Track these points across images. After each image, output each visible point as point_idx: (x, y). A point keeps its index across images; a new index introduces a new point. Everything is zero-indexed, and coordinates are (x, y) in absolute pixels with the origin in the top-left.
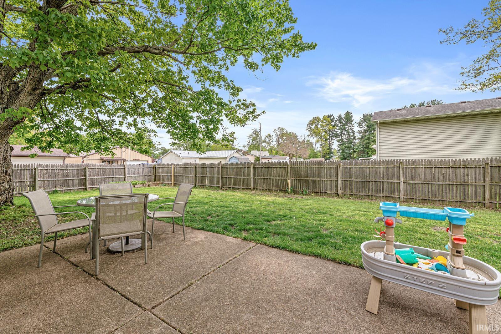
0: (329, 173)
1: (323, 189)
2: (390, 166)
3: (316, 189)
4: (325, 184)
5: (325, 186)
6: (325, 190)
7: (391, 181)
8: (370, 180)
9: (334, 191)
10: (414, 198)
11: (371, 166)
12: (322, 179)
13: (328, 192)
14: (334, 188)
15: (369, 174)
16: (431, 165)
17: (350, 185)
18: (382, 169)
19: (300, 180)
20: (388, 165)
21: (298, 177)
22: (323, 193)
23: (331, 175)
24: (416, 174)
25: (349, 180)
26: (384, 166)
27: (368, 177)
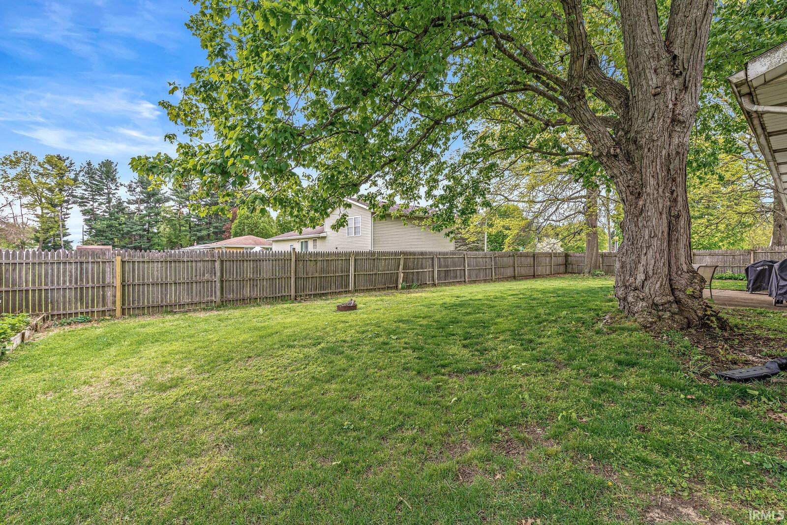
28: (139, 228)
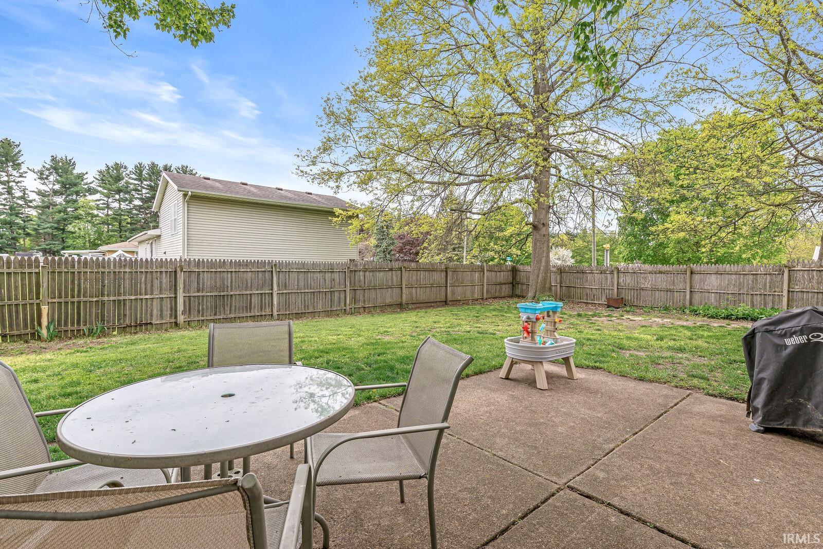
0: (156, 283)
1: (141, 318)
2: (260, 270)
3: (124, 321)
4: (147, 307)
5: (147, 310)
6: (146, 319)
7: (261, 292)
8: (232, 293)
9: (167, 319)
10: (288, 312)
11: (233, 270)
12: (141, 297)
13: (154, 322)
14: (167, 313)
15: (231, 282)
16: (304, 269)
17: (199, 304)
18: (250, 274)
19: (79, 302)
20: (258, 268)
21: (73, 297)
22: (142, 326)
23: (161, 287)
24: (289, 280)
25: (198, 294)
26: (253, 270)
27: (229, 288)
28: (48, 225)
